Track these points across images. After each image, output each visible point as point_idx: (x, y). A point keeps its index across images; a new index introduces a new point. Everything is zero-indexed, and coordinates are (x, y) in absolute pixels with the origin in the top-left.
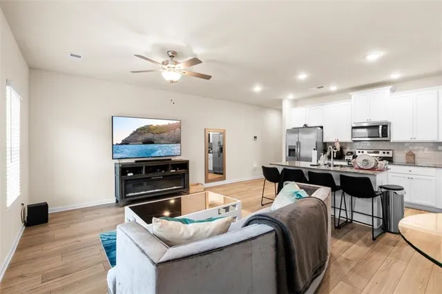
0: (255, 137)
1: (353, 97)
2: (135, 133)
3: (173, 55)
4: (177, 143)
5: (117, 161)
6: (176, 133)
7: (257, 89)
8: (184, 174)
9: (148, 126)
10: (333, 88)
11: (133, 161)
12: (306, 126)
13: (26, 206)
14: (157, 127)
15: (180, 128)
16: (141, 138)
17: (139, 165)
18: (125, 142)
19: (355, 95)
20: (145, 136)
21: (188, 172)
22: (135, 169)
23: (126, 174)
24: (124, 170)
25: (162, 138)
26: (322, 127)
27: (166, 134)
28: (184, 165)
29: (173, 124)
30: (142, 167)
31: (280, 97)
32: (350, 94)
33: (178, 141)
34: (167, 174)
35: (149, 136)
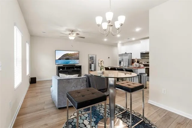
0: (109, 58)
1: (141, 42)
2: (63, 56)
3: (72, 31)
4: (77, 59)
5: (57, 65)
6: (77, 56)
7: (105, 40)
8: (80, 70)
9: (67, 54)
10: (134, 39)
11: (62, 65)
12: (126, 53)
13: (30, 78)
14: (70, 54)
15: (79, 54)
16: (65, 58)
17: (64, 66)
18: (60, 59)
19: (142, 41)
20: (66, 57)
21: (81, 69)
22: (63, 68)
23: (60, 69)
24: (59, 68)
25: (72, 58)
26: (131, 54)
27: (73, 56)
28: (80, 67)
29: (76, 53)
30: (65, 67)
31: (117, 42)
32: (140, 41)
33: (78, 59)
34: (74, 70)
35: (68, 57)
